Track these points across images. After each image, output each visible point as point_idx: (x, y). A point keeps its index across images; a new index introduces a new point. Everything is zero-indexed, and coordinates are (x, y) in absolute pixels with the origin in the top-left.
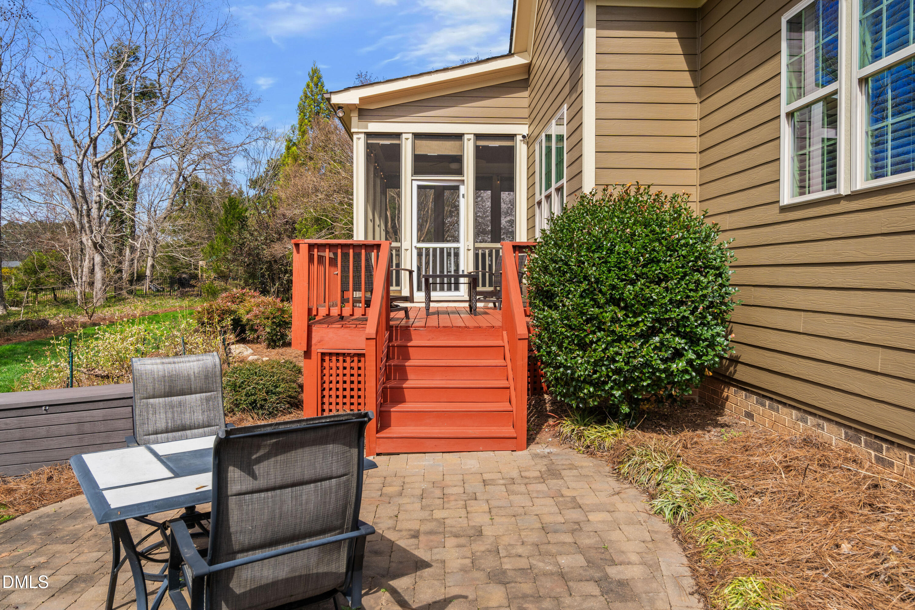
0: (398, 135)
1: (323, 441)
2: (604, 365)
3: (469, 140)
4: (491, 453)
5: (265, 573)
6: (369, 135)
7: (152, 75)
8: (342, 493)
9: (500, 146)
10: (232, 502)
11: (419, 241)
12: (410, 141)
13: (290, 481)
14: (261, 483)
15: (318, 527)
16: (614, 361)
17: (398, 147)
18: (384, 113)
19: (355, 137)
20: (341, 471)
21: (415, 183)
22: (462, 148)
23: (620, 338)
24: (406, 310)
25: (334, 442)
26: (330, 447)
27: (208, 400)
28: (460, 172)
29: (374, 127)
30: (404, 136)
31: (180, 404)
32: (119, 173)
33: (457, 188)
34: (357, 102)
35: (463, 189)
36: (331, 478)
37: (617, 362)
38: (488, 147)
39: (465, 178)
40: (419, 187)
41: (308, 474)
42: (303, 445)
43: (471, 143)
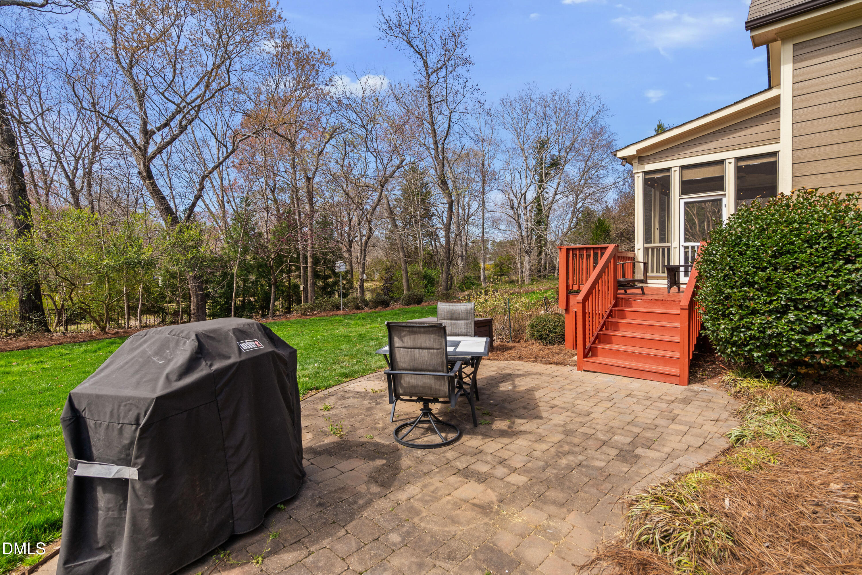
0: (668, 170)
1: (428, 333)
2: (741, 332)
3: (730, 163)
4: (658, 383)
5: (413, 381)
6: (646, 173)
7: (555, 152)
8: (439, 356)
9: (761, 163)
10: (397, 350)
11: (685, 242)
12: (678, 172)
13: (417, 346)
14: (406, 345)
15: (431, 368)
16: (750, 329)
17: (669, 177)
18: (657, 157)
19: (636, 176)
20: (438, 347)
21: (682, 202)
22: (724, 171)
23: (754, 312)
24: (642, 288)
25: (433, 334)
26: (432, 336)
27: (467, 323)
28: (722, 187)
29: (649, 167)
30: (673, 169)
31: (455, 324)
32: (539, 210)
33: (720, 200)
34: (635, 153)
35: (724, 201)
36: (434, 349)
37: (753, 330)
38: (749, 165)
39: (726, 193)
40: (686, 203)
41: (423, 345)
42: (420, 333)
43: (733, 165)
